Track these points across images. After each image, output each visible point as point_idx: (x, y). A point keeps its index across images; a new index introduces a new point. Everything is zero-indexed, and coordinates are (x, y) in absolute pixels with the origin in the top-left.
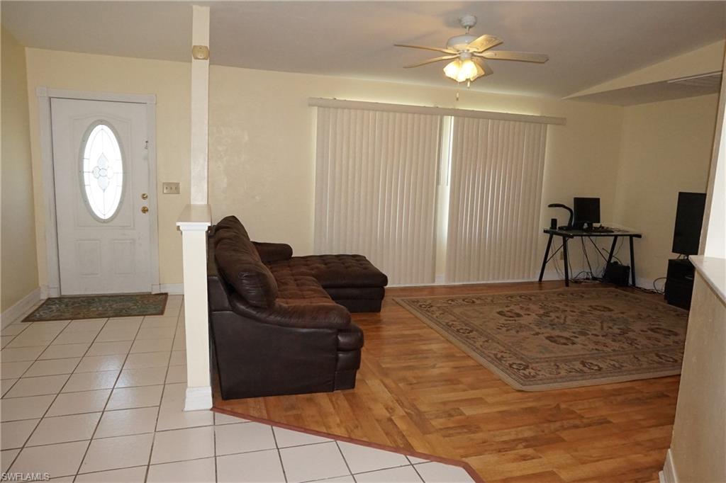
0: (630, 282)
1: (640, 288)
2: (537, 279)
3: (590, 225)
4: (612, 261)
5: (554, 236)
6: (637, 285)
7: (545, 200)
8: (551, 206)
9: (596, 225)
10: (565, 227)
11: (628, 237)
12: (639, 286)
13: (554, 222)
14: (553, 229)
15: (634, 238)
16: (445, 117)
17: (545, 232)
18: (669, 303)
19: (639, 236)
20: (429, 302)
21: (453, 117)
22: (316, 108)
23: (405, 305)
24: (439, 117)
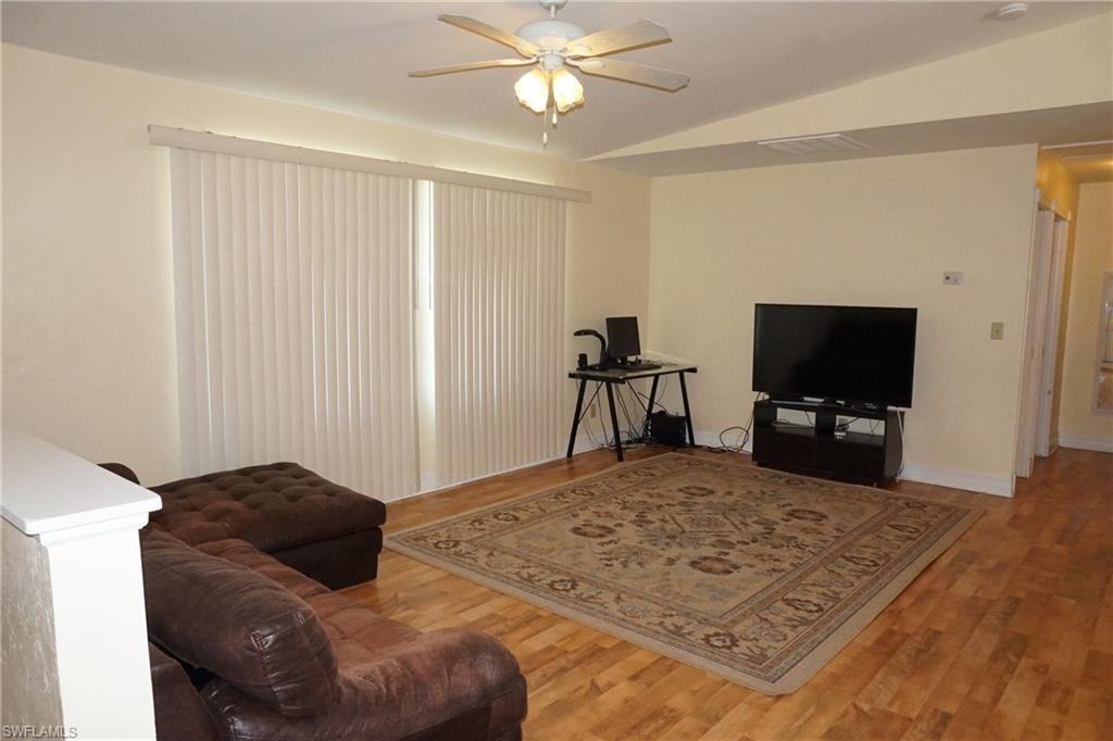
0: (688, 441)
1: (701, 446)
2: (565, 455)
3: (624, 360)
4: (655, 410)
5: (588, 381)
6: (696, 443)
7: (570, 327)
8: (578, 334)
9: (632, 359)
10: (597, 365)
11: (678, 374)
12: (700, 444)
13: (583, 358)
14: (584, 371)
15: (685, 373)
16: (420, 181)
17: (571, 376)
18: (760, 465)
19: (694, 370)
20: (443, 533)
21: (432, 183)
22: (168, 148)
23: (403, 549)
24: (411, 181)
